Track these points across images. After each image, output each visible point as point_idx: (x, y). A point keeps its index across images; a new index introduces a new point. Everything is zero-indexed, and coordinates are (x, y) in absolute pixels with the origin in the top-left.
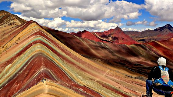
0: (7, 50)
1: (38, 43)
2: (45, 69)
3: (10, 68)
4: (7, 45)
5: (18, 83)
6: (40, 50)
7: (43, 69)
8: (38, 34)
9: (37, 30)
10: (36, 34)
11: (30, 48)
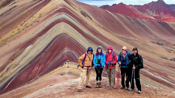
0: (27, 29)
1: (62, 21)
2: (69, 50)
3: (31, 49)
4: (26, 23)
5: (40, 65)
6: (63, 30)
7: (66, 51)
8: (62, 11)
9: (61, 6)
10: (59, 11)
11: (53, 28)
